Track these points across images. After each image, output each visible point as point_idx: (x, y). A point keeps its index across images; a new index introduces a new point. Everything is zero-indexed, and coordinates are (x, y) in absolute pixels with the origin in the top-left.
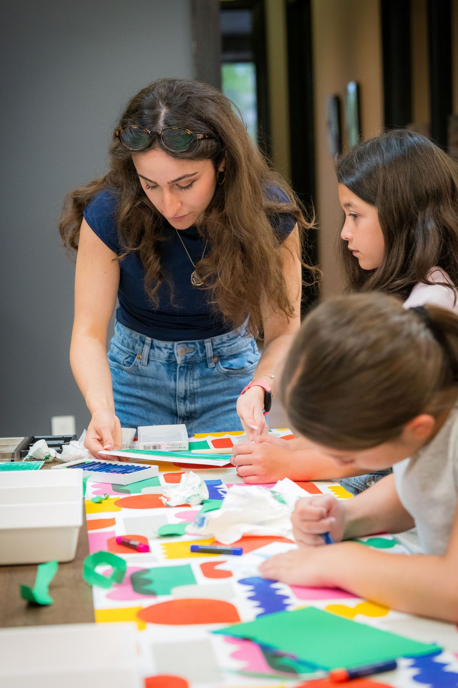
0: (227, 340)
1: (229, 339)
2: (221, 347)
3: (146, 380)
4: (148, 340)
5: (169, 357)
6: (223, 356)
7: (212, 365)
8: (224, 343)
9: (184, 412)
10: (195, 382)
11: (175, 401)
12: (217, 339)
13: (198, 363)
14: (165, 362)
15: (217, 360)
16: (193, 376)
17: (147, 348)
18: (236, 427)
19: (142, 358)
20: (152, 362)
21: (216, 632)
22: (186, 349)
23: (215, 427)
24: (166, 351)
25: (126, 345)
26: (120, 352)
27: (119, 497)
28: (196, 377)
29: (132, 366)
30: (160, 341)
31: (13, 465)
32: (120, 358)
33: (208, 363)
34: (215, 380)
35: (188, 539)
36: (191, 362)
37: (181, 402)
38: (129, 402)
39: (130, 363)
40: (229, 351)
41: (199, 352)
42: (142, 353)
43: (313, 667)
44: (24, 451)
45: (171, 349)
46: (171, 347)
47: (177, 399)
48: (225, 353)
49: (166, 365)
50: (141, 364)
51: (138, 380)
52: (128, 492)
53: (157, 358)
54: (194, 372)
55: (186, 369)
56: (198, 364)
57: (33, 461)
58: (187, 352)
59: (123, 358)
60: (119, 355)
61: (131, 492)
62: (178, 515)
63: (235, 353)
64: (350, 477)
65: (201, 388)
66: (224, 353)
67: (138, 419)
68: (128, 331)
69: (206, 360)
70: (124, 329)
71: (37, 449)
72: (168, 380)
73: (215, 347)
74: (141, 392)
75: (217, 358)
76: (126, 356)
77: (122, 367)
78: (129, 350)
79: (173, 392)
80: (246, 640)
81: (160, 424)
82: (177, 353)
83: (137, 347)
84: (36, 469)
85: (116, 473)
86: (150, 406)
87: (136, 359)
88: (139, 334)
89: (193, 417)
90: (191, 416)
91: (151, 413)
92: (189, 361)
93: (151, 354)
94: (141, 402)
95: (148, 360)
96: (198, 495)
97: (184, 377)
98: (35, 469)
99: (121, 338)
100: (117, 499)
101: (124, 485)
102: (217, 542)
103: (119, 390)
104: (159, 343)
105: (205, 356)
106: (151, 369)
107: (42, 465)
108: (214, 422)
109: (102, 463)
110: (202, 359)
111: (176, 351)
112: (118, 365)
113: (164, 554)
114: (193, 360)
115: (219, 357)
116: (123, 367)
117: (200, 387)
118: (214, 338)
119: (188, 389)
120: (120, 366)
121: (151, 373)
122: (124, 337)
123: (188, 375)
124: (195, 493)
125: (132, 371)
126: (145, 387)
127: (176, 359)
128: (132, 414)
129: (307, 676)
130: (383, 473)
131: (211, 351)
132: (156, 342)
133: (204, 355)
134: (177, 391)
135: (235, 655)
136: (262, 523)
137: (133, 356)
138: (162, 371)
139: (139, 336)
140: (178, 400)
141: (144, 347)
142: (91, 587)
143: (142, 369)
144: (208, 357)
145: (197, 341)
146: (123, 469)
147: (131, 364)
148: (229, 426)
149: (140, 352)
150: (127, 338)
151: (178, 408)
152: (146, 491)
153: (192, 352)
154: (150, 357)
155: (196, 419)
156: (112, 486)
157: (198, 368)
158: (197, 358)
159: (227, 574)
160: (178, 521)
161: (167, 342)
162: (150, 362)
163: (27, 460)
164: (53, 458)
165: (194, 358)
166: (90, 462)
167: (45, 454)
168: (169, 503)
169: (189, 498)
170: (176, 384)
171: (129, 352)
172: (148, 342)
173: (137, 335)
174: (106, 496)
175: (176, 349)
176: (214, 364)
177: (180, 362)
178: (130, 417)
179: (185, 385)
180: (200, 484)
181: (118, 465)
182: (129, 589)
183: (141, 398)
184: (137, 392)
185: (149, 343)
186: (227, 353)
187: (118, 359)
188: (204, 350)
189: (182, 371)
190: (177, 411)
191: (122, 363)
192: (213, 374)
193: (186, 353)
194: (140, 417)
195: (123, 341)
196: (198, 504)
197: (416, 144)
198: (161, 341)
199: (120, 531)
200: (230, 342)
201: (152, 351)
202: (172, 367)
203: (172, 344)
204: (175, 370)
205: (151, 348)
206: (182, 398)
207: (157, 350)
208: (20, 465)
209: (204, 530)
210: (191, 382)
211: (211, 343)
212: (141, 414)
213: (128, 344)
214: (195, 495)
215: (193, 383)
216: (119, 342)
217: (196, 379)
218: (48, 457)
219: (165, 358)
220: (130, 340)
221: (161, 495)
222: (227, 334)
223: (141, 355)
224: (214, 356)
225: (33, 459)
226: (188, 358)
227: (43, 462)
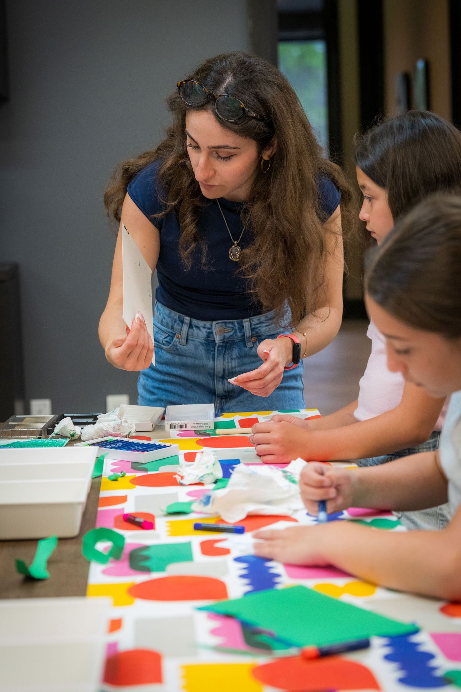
0: (265, 320)
1: (267, 319)
2: (259, 327)
3: (184, 360)
4: (187, 319)
5: (208, 336)
6: (261, 336)
7: (249, 345)
8: (263, 323)
9: (222, 391)
10: (233, 361)
11: (214, 380)
12: (255, 320)
13: (236, 342)
14: (203, 341)
15: (255, 340)
16: (232, 356)
17: (185, 328)
18: (273, 406)
19: (181, 338)
20: (191, 341)
21: (200, 609)
22: (225, 329)
23: (252, 406)
24: (204, 330)
25: (165, 324)
26: (160, 332)
27: (135, 475)
28: (234, 356)
29: (171, 345)
30: (198, 321)
31: (39, 442)
32: (159, 337)
33: (246, 342)
34: (253, 359)
35: (193, 518)
36: (230, 341)
37: (219, 381)
38: (167, 380)
39: (169, 343)
40: (267, 331)
41: (238, 331)
42: (181, 332)
43: (289, 645)
44: (51, 428)
45: (209, 329)
46: (210, 327)
47: (215, 378)
48: (263, 333)
49: (204, 345)
50: (180, 343)
51: (177, 359)
52: (146, 470)
53: (196, 338)
54: (232, 351)
55: (224, 348)
56: (237, 344)
57: (59, 438)
58: (226, 331)
59: (162, 338)
60: (158, 334)
61: (149, 469)
62: (189, 494)
63: (273, 333)
64: (368, 458)
65: (239, 368)
66: (261, 333)
67: (177, 397)
68: (167, 311)
69: (244, 340)
70: (164, 309)
71: (63, 427)
72: (207, 359)
73: (253, 326)
74: (180, 371)
75: (255, 338)
76: (166, 335)
77: (161, 346)
78: (168, 330)
79: (211, 371)
80: (229, 616)
81: (199, 403)
82: (216, 333)
83: (176, 326)
84: (61, 446)
85: (136, 451)
86: (188, 384)
87: (175, 338)
88: (178, 313)
89: (231, 396)
90: (229, 395)
91: (190, 392)
92: (228, 340)
93: (190, 334)
94: (180, 381)
95: (187, 340)
96: (212, 474)
97: (222, 357)
98: (59, 446)
99: (160, 318)
100: (134, 477)
101: (143, 463)
102: (222, 521)
103: (157, 369)
104: (197, 323)
105: (244, 335)
106: (190, 348)
107: (67, 442)
108: (252, 401)
109: (125, 441)
110: (240, 339)
111: (215, 330)
112: (158, 345)
113: (168, 531)
114: (232, 340)
115: (257, 336)
116: (163, 346)
117: (238, 366)
118: (252, 318)
119: (226, 368)
120: (159, 345)
121: (190, 353)
122: (164, 317)
123: (227, 355)
124: (209, 472)
125: (171, 350)
126: (184, 366)
127: (214, 338)
128: (170, 392)
129: (280, 653)
130: (400, 454)
131: (249, 331)
132: (195, 322)
133: (242, 334)
134: (215, 370)
135: (215, 632)
136: (269, 503)
137: (172, 335)
138: (201, 351)
139: (177, 316)
140: (217, 379)
141: (183, 326)
142: (89, 563)
143: (181, 349)
144: (246, 336)
145: (235, 321)
146: (144, 448)
147: (171, 343)
148: (266, 405)
149: (179, 332)
150: (166, 317)
151: (216, 387)
152: (164, 469)
153: (230, 331)
154: (189, 336)
155: (234, 398)
156: (131, 463)
157: (236, 348)
158: (236, 337)
159: (226, 552)
160: (188, 499)
161: (205, 321)
162: (189, 341)
163: (53, 437)
164: (78, 436)
165: (232, 337)
166: (114, 440)
167: (71, 431)
168: (183, 482)
169: (202, 476)
170: (214, 363)
171: (167, 331)
172: (186, 321)
173: (176, 315)
174: (122, 474)
175: (215, 328)
176: (252, 343)
177: (219, 341)
178: (169, 395)
179: (223, 364)
180: (213, 463)
181: (140, 443)
182: (126, 565)
183: (180, 377)
184: (176, 371)
185: (188, 323)
186: (265, 333)
187: (158, 338)
188: (242, 329)
189: (220, 350)
190: (215, 390)
191: (161, 342)
192: (251, 354)
193: (225, 333)
194: (179, 395)
195: (162, 321)
196: (211, 483)
197: (428, 126)
198: (200, 321)
199: (129, 508)
200: (269, 322)
201: (191, 330)
202: (211, 346)
203: (211, 323)
204: (213, 349)
205: (189, 328)
206: (220, 378)
207: (196, 329)
208: (46, 442)
209: (209, 509)
210: (230, 361)
211: (249, 323)
212: (179, 392)
213: (167, 323)
214: (208, 474)
215: (231, 363)
216: (159, 322)
217: (235, 359)
218: (73, 435)
219: (203, 338)
220: (169, 320)
221: (175, 474)
222: (265, 314)
223: (180, 334)
224: (253, 336)
225: (58, 436)
226: (226, 338)
227: (68, 440)
